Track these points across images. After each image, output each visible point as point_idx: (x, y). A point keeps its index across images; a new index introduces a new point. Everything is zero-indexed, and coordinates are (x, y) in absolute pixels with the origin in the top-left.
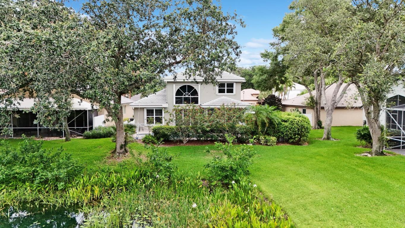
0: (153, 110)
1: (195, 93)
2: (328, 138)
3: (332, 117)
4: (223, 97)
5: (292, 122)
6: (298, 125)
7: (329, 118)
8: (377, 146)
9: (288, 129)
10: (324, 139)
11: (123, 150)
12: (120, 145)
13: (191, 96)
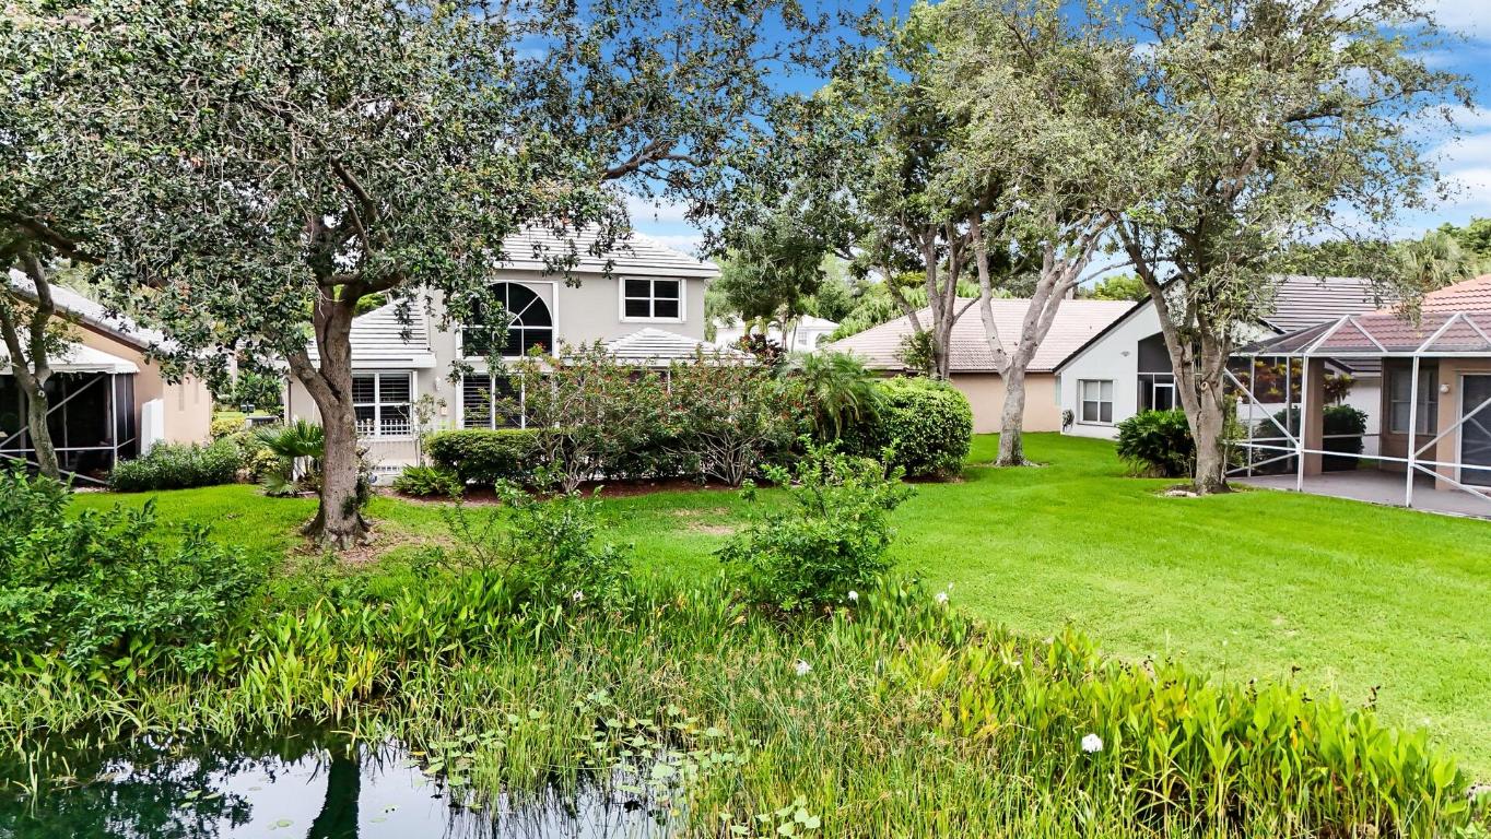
0: (372, 380)
1: (540, 313)
2: (1016, 461)
3: (1023, 390)
4: (649, 331)
5: (922, 406)
6: (943, 416)
7: (1017, 395)
8: (1210, 464)
9: (913, 428)
10: (1004, 463)
11: (353, 519)
12: (342, 501)
13: (523, 327)
